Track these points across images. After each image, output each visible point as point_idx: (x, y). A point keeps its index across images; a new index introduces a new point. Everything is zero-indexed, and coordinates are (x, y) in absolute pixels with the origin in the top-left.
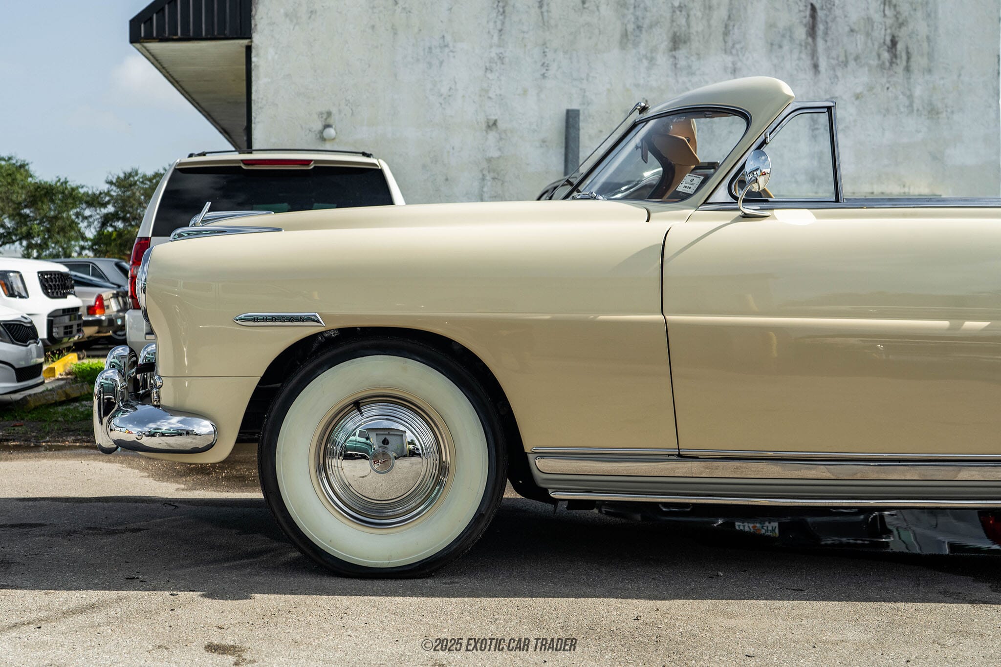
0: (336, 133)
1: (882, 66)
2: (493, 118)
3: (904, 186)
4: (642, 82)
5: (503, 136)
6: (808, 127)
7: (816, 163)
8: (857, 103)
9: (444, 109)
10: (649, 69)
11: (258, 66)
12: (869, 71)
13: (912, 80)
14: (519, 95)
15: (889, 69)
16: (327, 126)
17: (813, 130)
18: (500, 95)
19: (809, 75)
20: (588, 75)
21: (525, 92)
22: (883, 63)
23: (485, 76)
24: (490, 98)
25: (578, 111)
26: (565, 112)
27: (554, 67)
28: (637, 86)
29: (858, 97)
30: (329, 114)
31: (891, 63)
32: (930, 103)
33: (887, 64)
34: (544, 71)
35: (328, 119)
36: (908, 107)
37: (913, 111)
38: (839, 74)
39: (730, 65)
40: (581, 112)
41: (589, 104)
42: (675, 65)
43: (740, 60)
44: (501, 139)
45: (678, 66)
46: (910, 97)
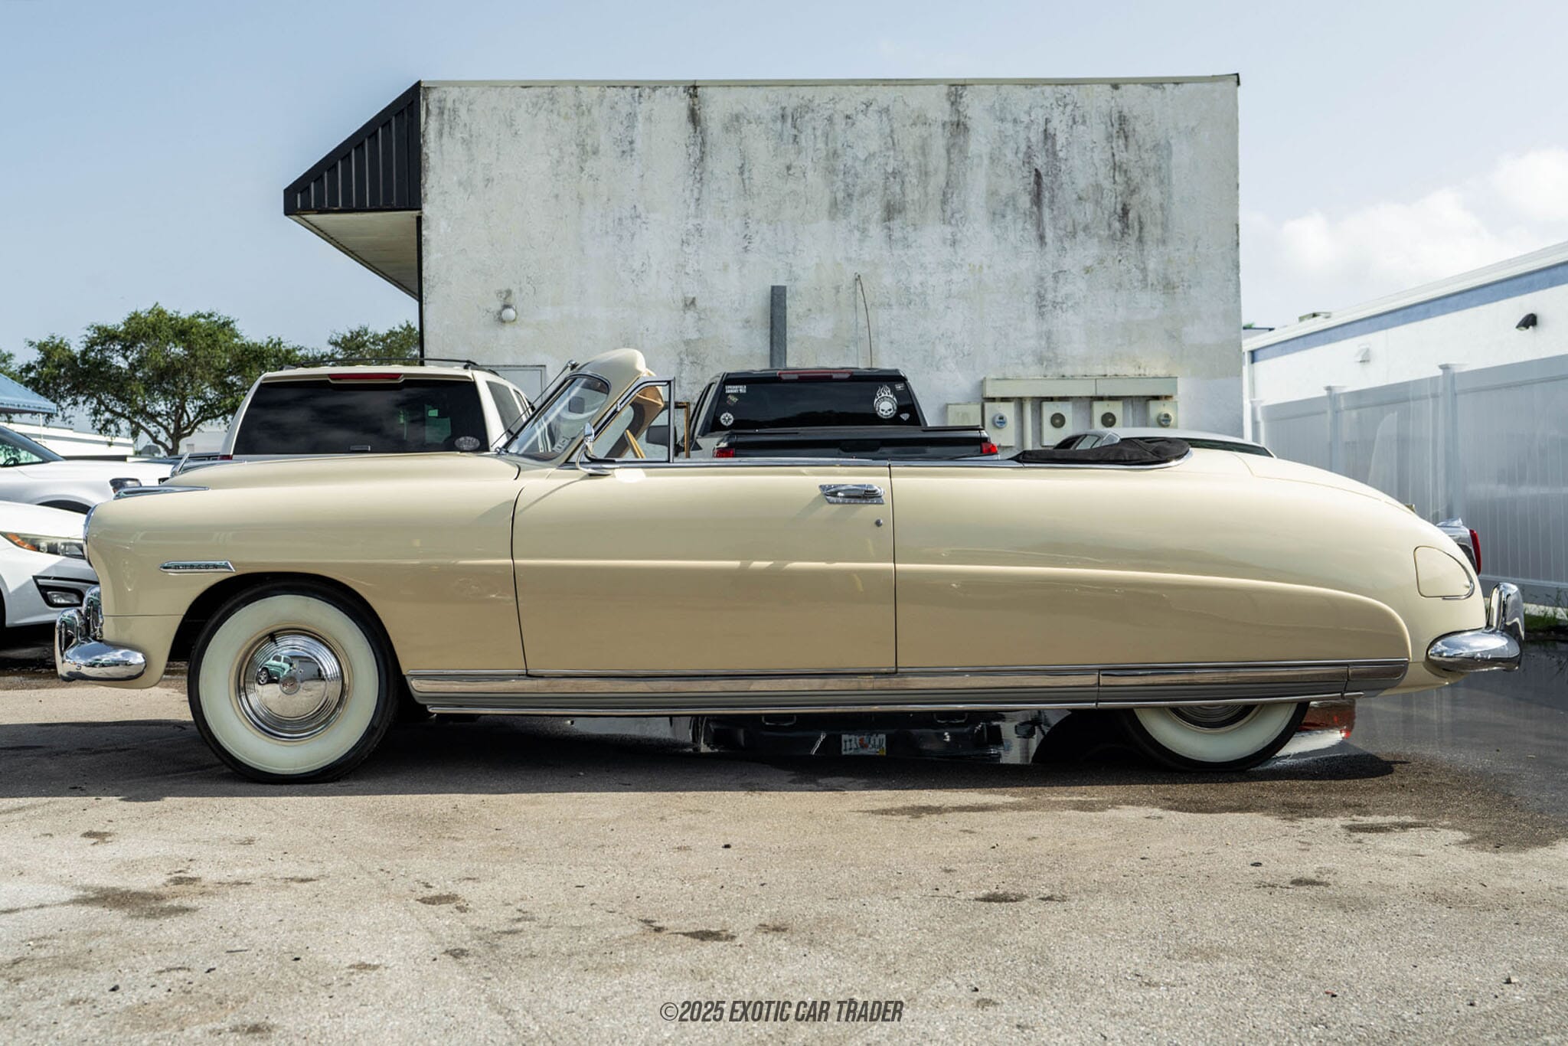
0: (517, 313)
1: (1112, 237)
2: (691, 296)
3: (1139, 368)
4: (853, 255)
5: (702, 316)
6: (1035, 303)
7: (1043, 343)
8: (1087, 276)
9: (637, 286)
10: (861, 241)
11: (429, 241)
12: (1100, 242)
13: (1145, 253)
14: (719, 270)
15: (1121, 240)
16: (506, 306)
17: (1040, 307)
18: (699, 271)
19: (1036, 245)
20: (794, 248)
21: (726, 267)
22: (1115, 233)
23: (682, 250)
24: (687, 274)
25: (784, 288)
26: (770, 289)
27: (757, 239)
28: (849, 259)
29: (1088, 270)
30: (509, 293)
31: (1123, 233)
32: (1165, 277)
33: (1119, 235)
34: (747, 244)
35: (507, 300)
36: (1141, 281)
37: (1147, 285)
38: (1067, 245)
39: (949, 236)
40: (788, 289)
41: (796, 280)
42: (890, 237)
43: (960, 231)
44: (700, 319)
45: (893, 238)
46: (1144, 270)
